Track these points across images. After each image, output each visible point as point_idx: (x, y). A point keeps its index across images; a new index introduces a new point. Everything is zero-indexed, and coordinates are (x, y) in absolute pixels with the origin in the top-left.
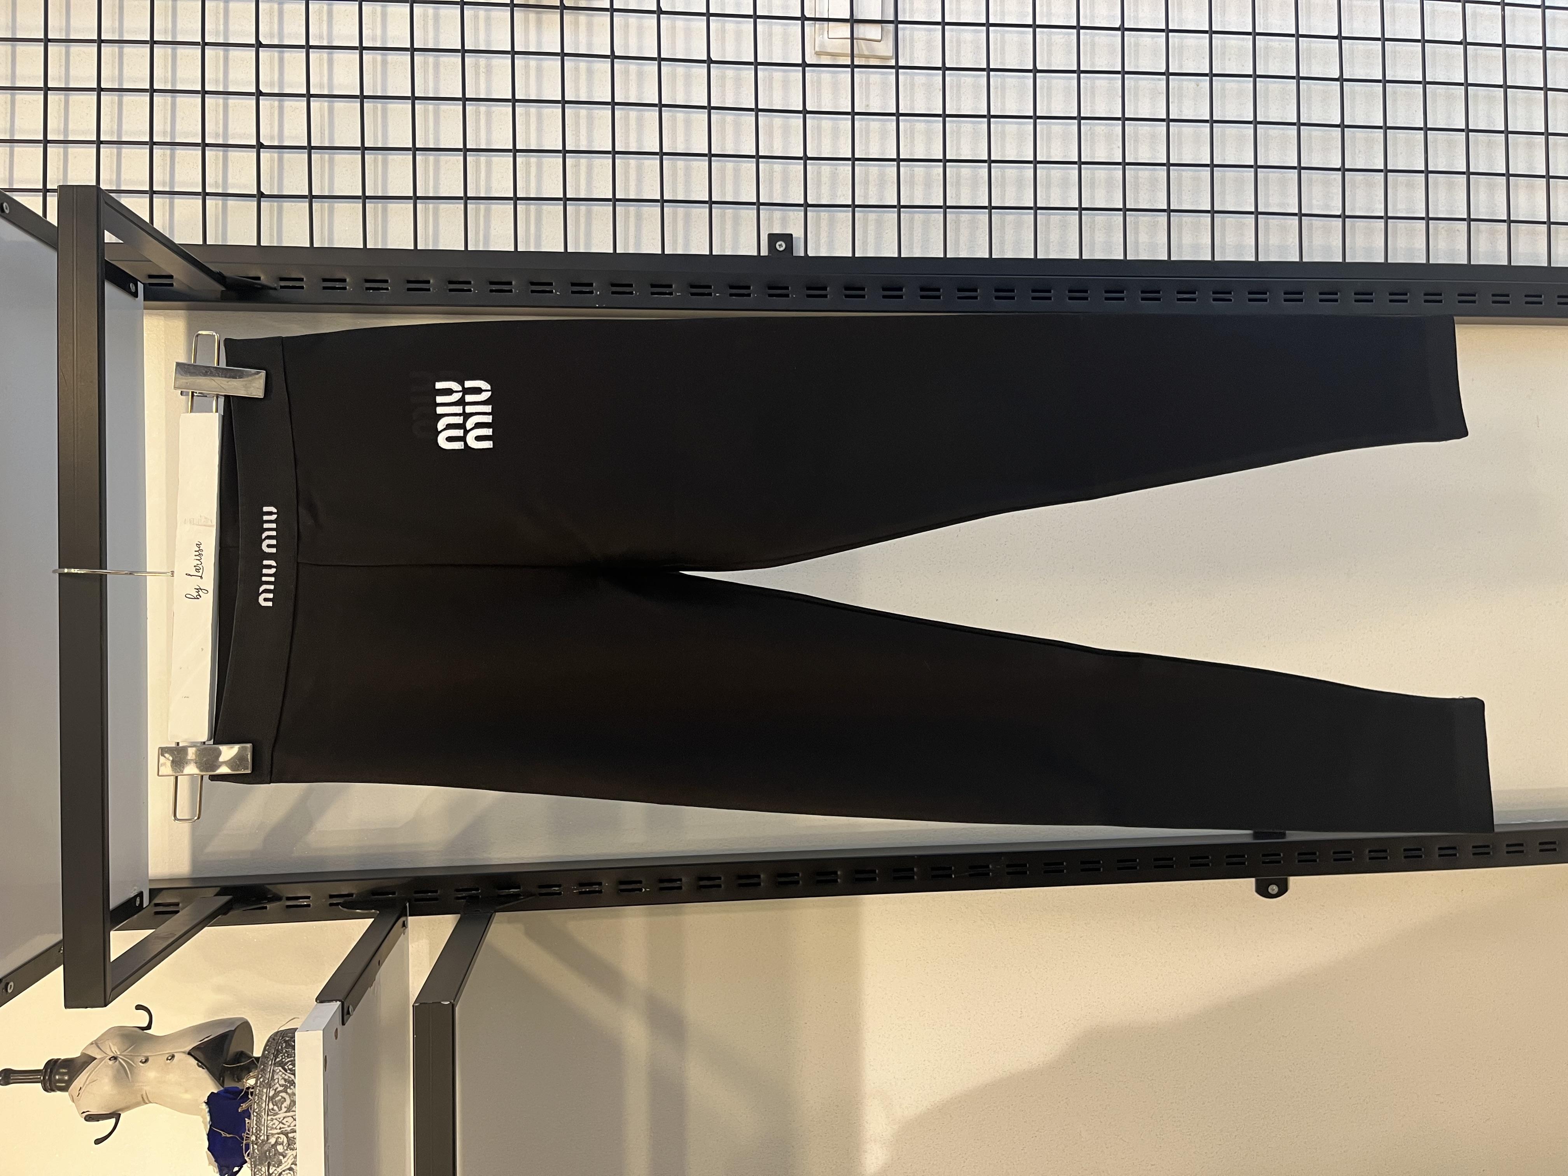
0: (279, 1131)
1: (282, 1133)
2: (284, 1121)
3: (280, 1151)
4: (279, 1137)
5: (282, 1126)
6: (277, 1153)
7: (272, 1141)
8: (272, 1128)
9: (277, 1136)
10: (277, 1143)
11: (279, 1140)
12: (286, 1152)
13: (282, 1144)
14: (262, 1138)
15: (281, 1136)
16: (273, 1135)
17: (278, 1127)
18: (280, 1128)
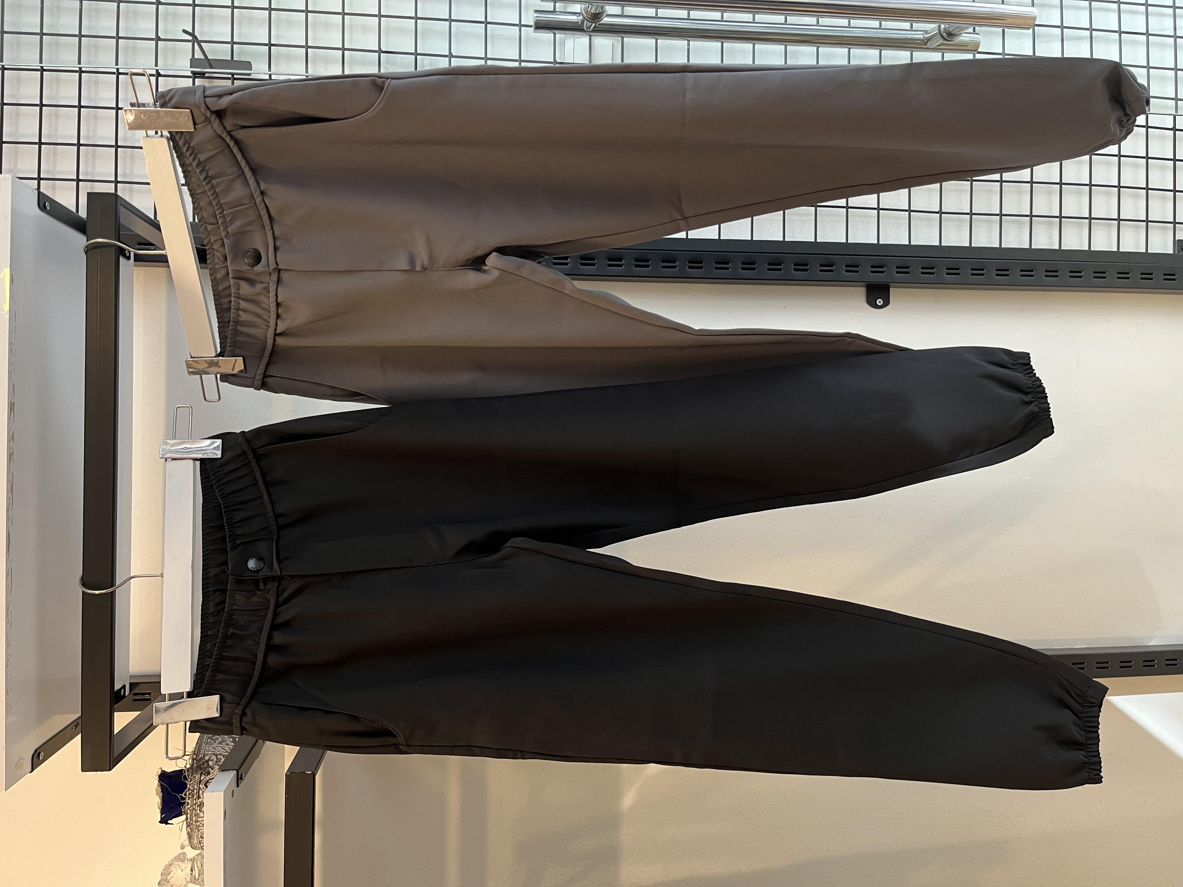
0: (212, 753)
1: (213, 754)
2: (216, 748)
3: (210, 765)
4: (211, 756)
5: (214, 750)
6: (209, 766)
7: (207, 758)
8: (208, 751)
9: (210, 755)
10: (209, 760)
11: (211, 758)
12: (214, 766)
13: (212, 761)
14: (200, 756)
15: (213, 756)
16: (207, 754)
17: (212, 751)
18: (213, 752)
